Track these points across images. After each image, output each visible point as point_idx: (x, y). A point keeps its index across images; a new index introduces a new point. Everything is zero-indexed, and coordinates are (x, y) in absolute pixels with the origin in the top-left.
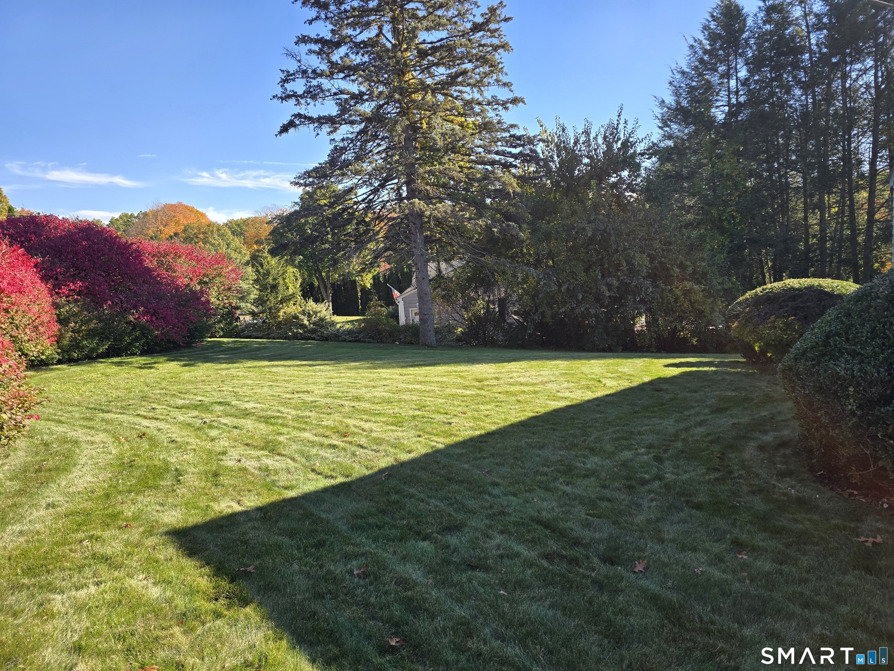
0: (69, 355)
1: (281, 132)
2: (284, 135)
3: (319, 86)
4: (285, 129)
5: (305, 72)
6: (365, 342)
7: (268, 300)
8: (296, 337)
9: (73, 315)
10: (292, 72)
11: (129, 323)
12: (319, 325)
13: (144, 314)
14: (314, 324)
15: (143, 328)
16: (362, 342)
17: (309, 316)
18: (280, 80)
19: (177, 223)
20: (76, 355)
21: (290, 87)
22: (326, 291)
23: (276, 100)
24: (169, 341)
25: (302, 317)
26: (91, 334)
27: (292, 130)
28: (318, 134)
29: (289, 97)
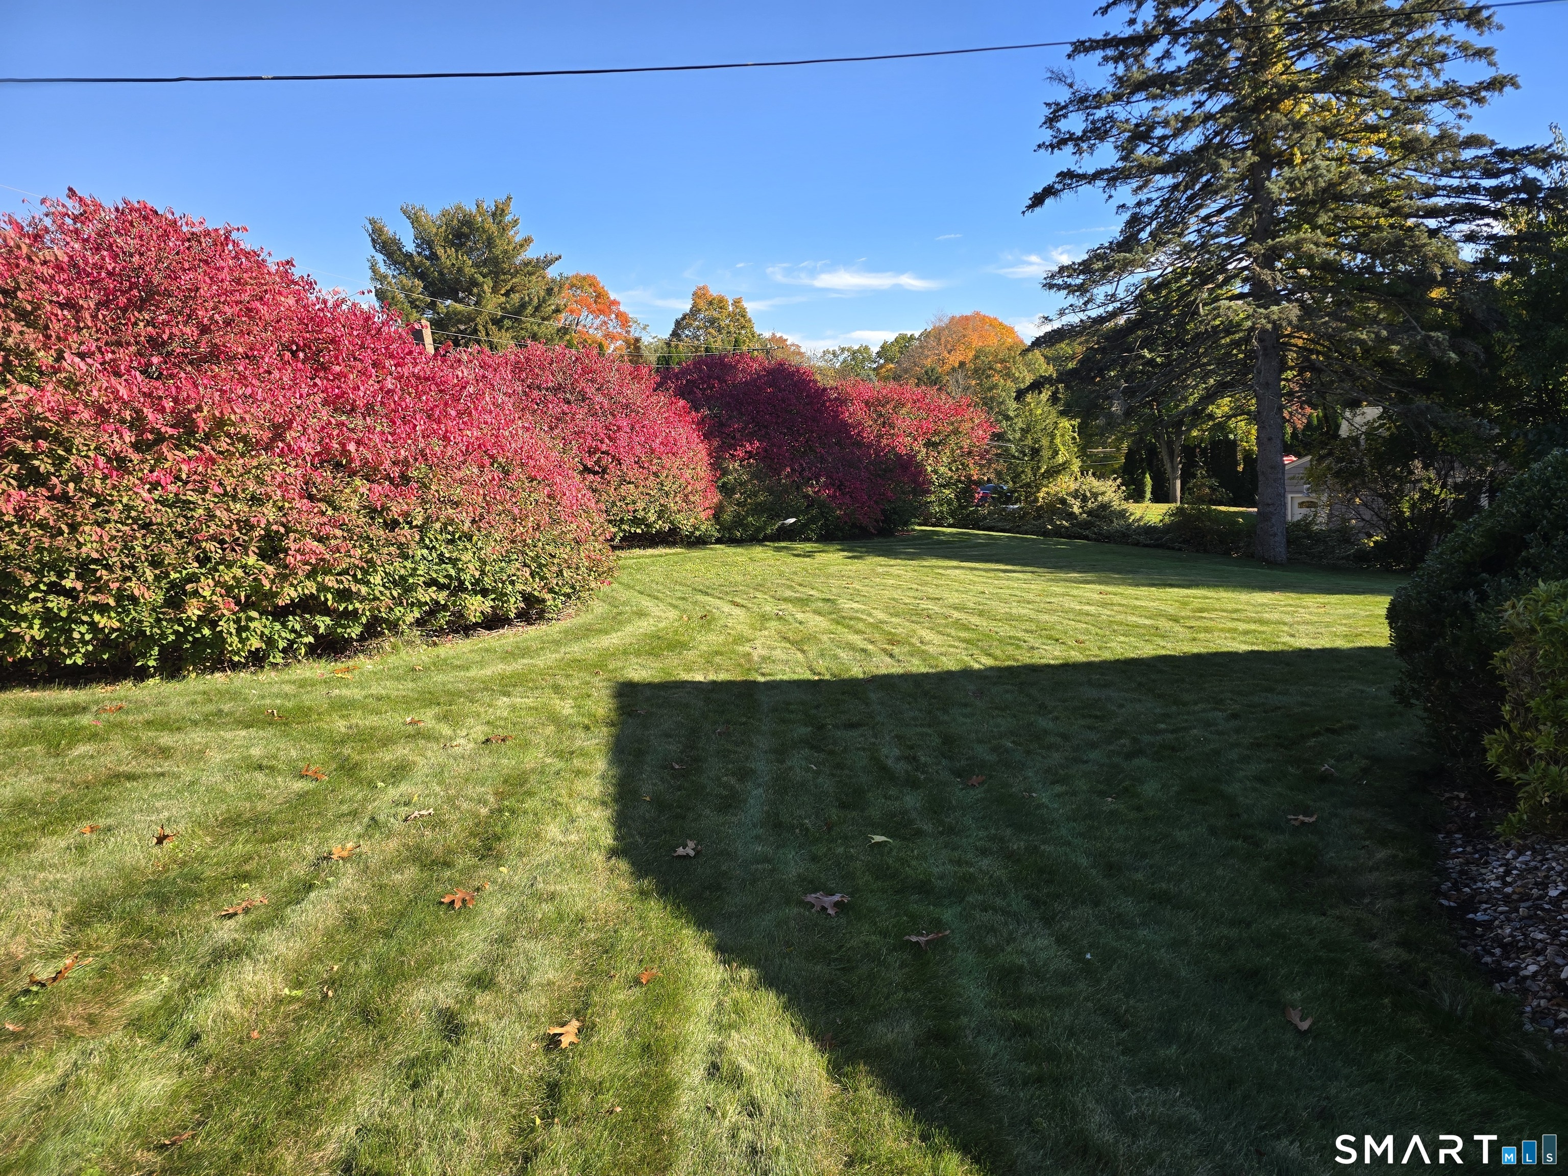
0: (730, 534)
1: (1030, 207)
2: (1038, 210)
3: (1110, 117)
4: (1038, 200)
5: (1083, 100)
6: (1173, 549)
7: (1023, 472)
8: (1058, 532)
9: (741, 485)
10: (1063, 104)
11: (806, 496)
12: (1097, 516)
13: (826, 486)
14: (1090, 513)
15: (822, 505)
16: (1168, 548)
17: (1085, 499)
18: (1043, 120)
19: (969, 347)
20: (739, 534)
21: (1064, 125)
22: (1172, 460)
23: (1042, 151)
24: (854, 525)
25: (1073, 501)
26: (757, 510)
27: (1049, 201)
28: (1110, 197)
29: (1062, 142)
